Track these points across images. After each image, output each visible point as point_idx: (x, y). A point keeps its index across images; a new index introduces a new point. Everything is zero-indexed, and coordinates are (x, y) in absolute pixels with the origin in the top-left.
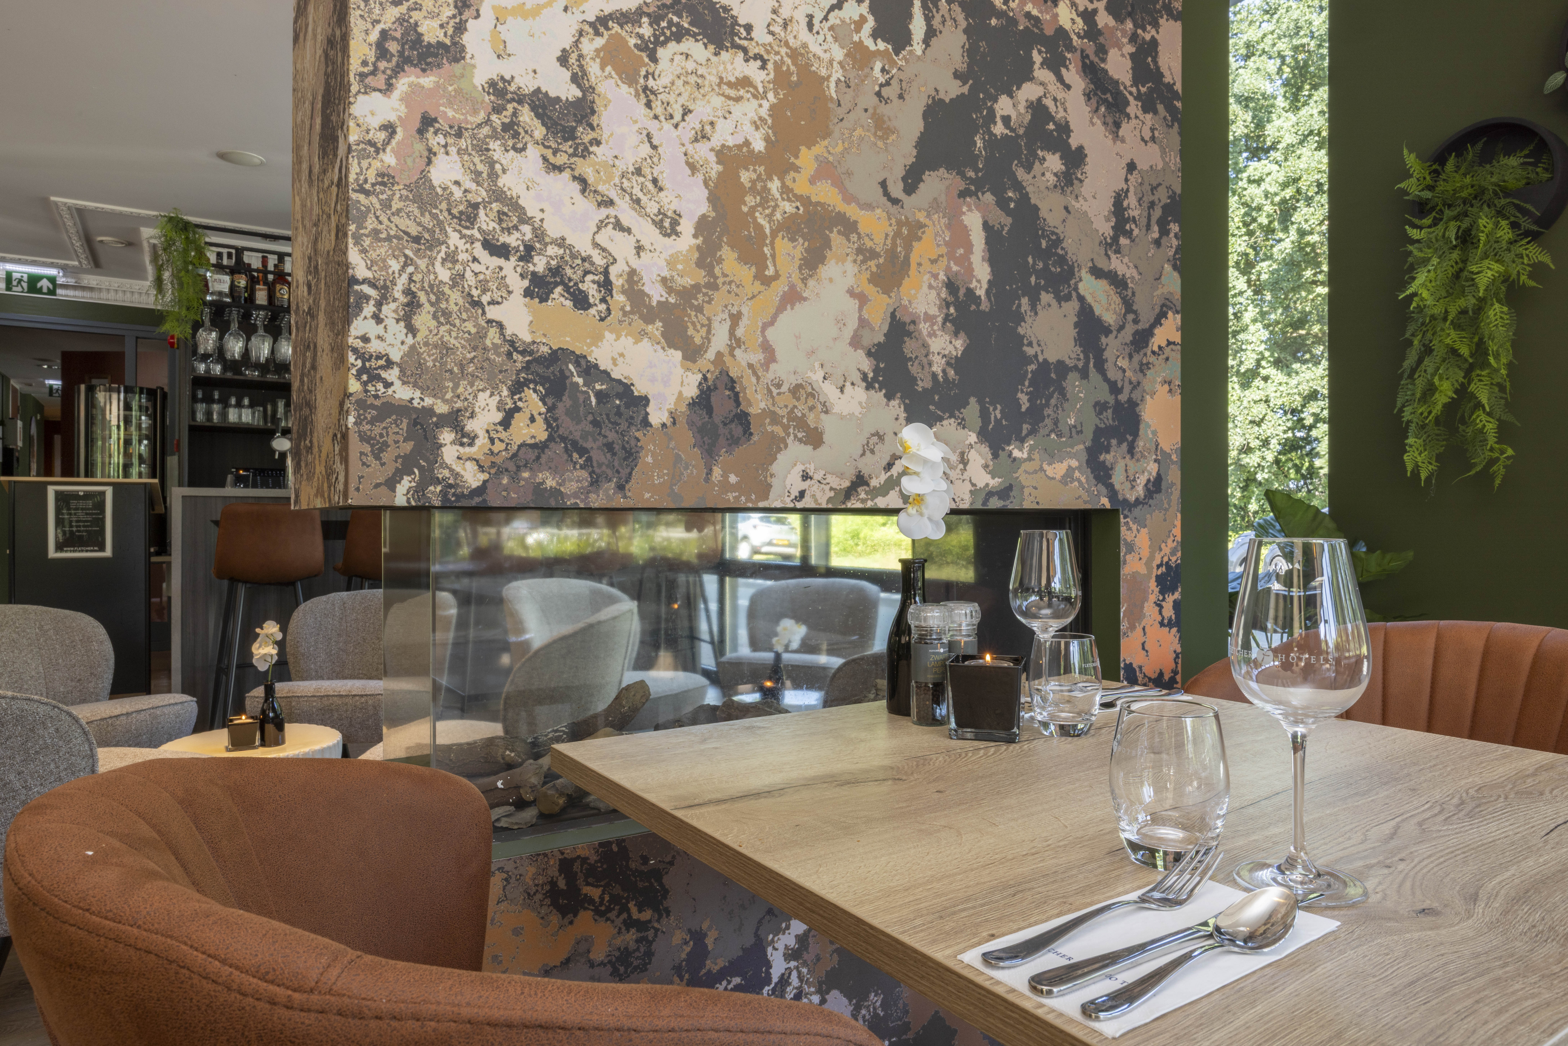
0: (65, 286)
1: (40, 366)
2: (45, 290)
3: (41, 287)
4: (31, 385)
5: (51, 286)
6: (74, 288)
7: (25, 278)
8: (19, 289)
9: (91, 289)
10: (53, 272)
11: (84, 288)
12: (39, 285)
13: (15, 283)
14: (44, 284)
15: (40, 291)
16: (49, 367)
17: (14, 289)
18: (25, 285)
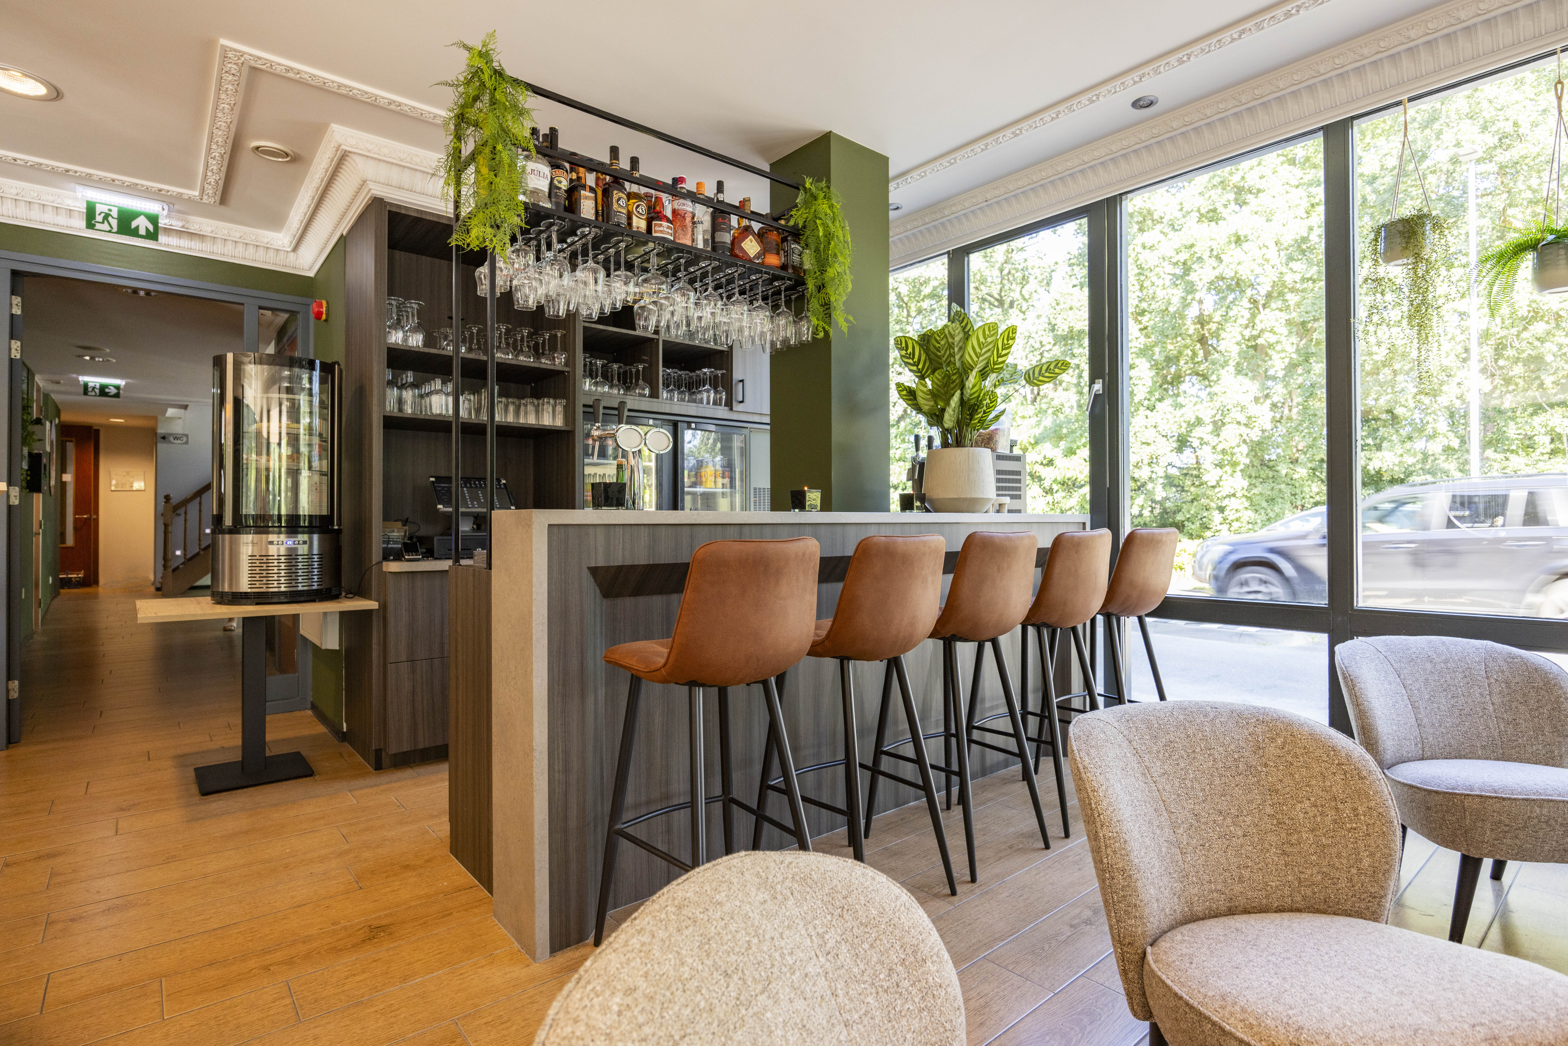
0: (168, 231)
1: (81, 356)
2: (142, 232)
3: (137, 227)
4: (58, 383)
5: (151, 228)
6: (180, 233)
7: (115, 214)
8: (106, 226)
9: (201, 237)
10: (153, 207)
11: (192, 235)
12: (134, 224)
13: (99, 218)
14: (142, 224)
15: (135, 233)
16: (92, 358)
17: (98, 226)
18: (114, 223)
